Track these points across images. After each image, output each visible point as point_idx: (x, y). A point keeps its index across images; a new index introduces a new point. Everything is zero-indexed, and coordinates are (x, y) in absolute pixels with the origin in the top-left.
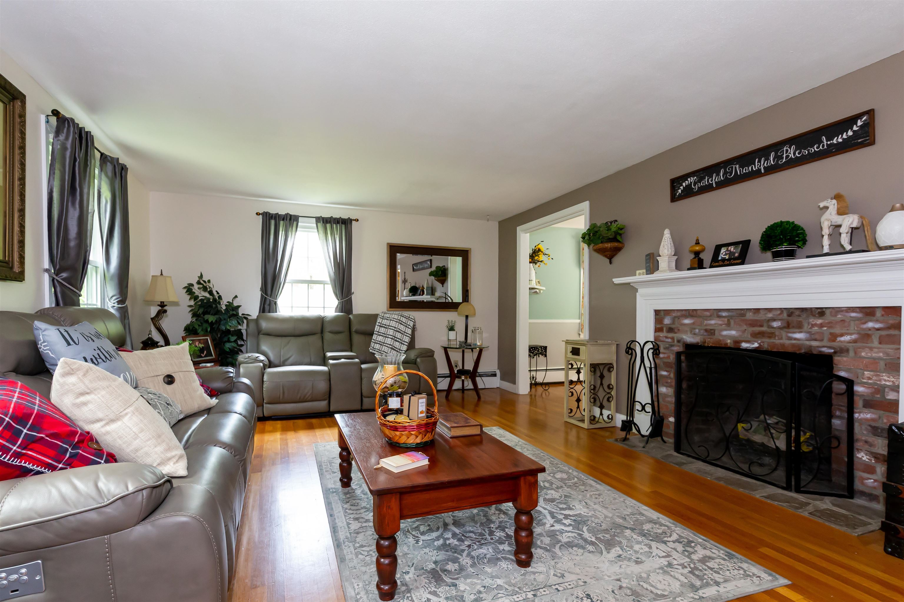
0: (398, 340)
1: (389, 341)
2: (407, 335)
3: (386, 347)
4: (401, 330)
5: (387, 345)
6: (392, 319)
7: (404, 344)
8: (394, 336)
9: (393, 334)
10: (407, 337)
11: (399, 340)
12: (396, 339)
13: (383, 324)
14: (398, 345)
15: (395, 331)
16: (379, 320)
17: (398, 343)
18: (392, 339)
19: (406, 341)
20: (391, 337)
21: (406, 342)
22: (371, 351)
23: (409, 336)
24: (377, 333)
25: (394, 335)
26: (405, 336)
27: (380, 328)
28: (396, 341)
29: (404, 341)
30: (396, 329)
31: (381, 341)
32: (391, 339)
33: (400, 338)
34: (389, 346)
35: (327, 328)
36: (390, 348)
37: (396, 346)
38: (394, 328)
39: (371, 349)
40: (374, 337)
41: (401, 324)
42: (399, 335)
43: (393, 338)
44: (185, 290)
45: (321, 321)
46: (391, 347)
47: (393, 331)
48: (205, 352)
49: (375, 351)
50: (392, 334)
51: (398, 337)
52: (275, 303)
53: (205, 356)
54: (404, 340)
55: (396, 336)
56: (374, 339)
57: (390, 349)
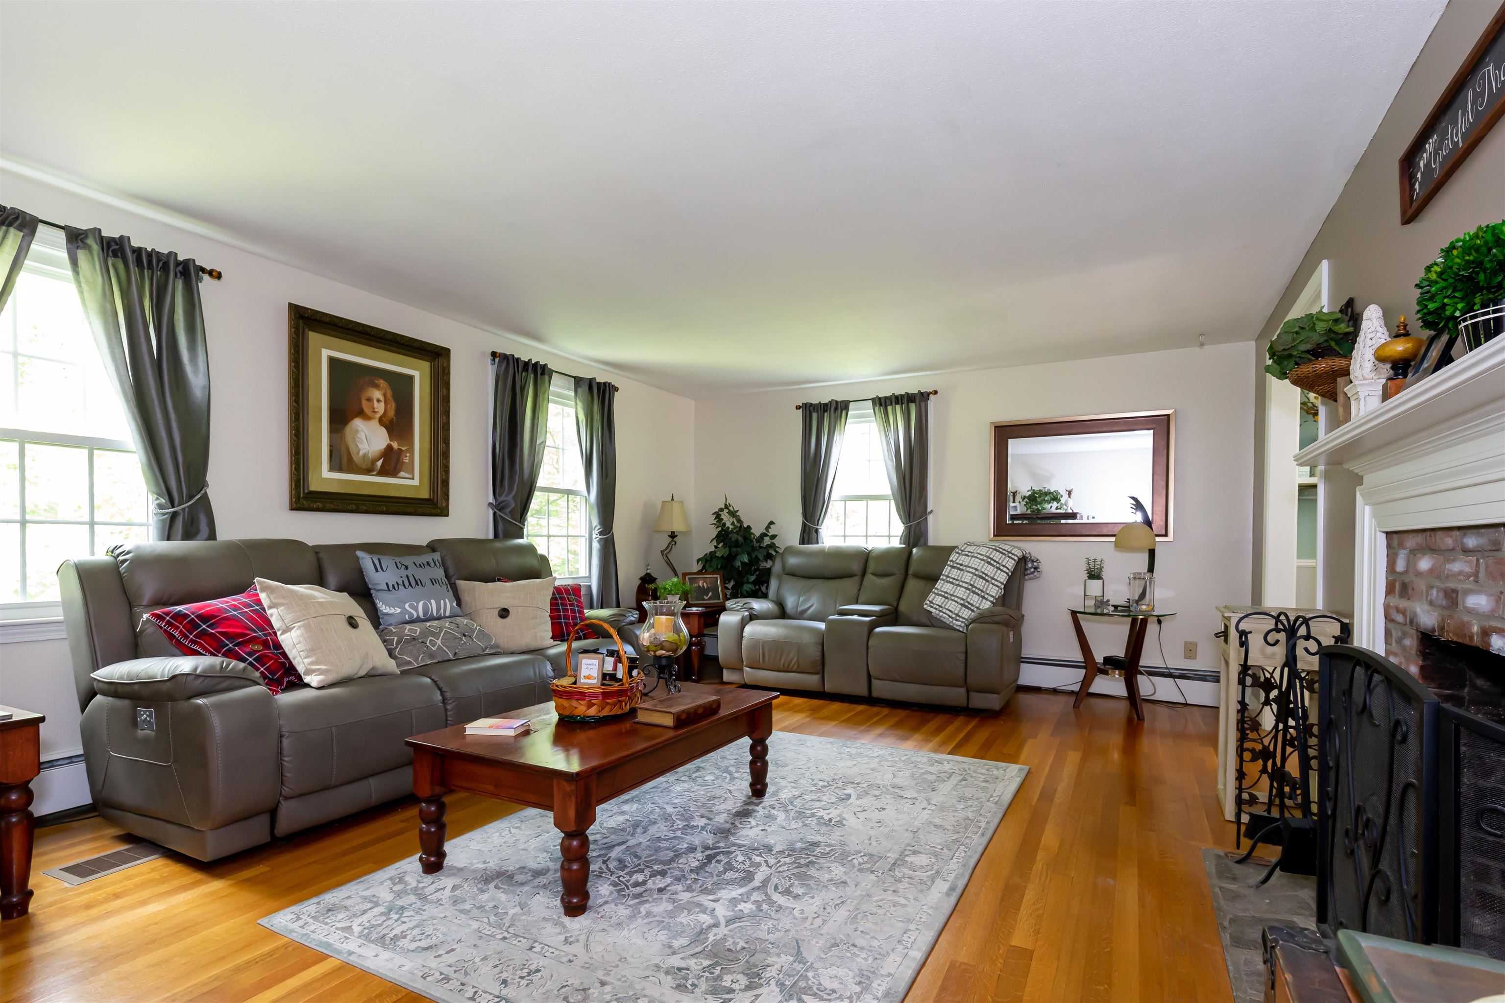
0: (977, 591)
1: (961, 592)
2: (996, 583)
3: (954, 603)
4: (986, 575)
5: (956, 599)
6: (976, 555)
7: (987, 599)
8: (971, 585)
9: (971, 580)
10: (994, 587)
11: (980, 592)
12: (974, 589)
13: (957, 563)
14: (976, 600)
15: (976, 575)
16: (953, 557)
17: (977, 597)
18: (967, 589)
19: (991, 593)
20: (966, 585)
21: (992, 596)
22: (925, 606)
23: (999, 585)
24: (944, 578)
25: (972, 583)
26: (991, 585)
27: (950, 570)
28: (974, 592)
29: (987, 594)
30: (977, 573)
31: (948, 591)
32: (964, 590)
33: (981, 588)
34: (959, 600)
35: (871, 567)
36: (961, 604)
37: (972, 602)
38: (974, 571)
39: (926, 604)
40: (939, 585)
41: (989, 563)
42: (980, 583)
43: (970, 587)
45: (865, 557)
46: (962, 602)
47: (971, 575)
48: (710, 593)
49: (932, 607)
50: (968, 581)
51: (978, 586)
52: (817, 531)
53: (710, 599)
54: (988, 592)
55: (975, 585)
56: (937, 589)
57: (960, 606)
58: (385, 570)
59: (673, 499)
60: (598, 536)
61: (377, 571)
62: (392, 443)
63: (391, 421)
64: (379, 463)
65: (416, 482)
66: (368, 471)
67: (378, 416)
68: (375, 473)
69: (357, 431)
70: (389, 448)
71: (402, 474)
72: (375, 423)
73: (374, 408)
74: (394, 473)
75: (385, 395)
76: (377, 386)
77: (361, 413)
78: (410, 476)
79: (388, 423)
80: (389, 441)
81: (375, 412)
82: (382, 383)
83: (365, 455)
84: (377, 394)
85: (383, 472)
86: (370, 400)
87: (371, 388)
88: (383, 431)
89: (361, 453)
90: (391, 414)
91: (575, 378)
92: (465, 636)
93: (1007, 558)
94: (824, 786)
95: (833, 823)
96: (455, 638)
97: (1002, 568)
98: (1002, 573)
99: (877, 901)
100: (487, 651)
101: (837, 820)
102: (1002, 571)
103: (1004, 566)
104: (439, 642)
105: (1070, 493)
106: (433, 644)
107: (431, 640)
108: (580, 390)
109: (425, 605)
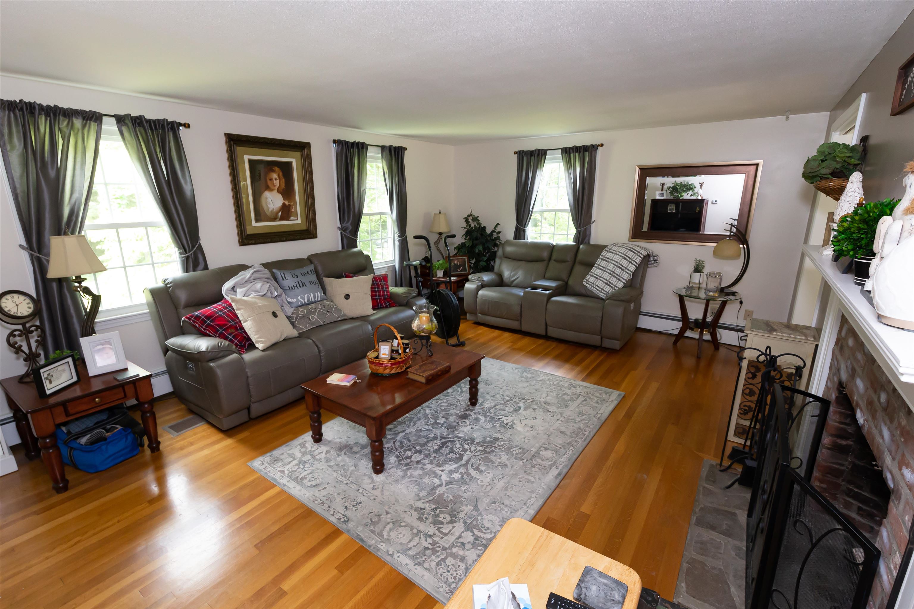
0: (616, 275)
1: (606, 276)
2: (628, 271)
3: (601, 282)
4: (623, 266)
5: (602, 279)
6: (617, 253)
7: (621, 281)
8: (613, 272)
9: (613, 269)
10: (626, 274)
11: (617, 276)
12: (614, 274)
13: (606, 257)
14: (615, 281)
15: (616, 265)
16: (604, 253)
17: (616, 279)
18: (610, 274)
19: (624, 278)
20: (609, 272)
21: (625, 280)
22: (584, 283)
23: (630, 272)
24: (597, 266)
25: (613, 270)
26: (625, 273)
27: (601, 261)
28: (614, 276)
29: (622, 278)
30: (617, 264)
31: (598, 274)
32: (608, 274)
33: (618, 274)
34: (604, 280)
35: (554, 256)
36: (605, 283)
37: (612, 282)
38: (615, 263)
39: (584, 281)
40: (593, 270)
41: (625, 259)
42: (618, 271)
43: (612, 273)
44: (465, 220)
45: (551, 249)
46: (606, 282)
47: (613, 265)
48: (461, 268)
49: (587, 283)
50: (611, 269)
51: (617, 273)
52: (524, 231)
53: (461, 271)
54: (622, 276)
55: (615, 272)
56: (592, 272)
57: (604, 284)
58: (287, 279)
59: (440, 213)
60: (398, 238)
61: (283, 280)
62: (285, 202)
63: (283, 190)
64: (280, 214)
65: (299, 221)
66: (274, 219)
67: (276, 188)
68: (278, 220)
69: (267, 198)
70: (284, 204)
71: (292, 218)
72: (275, 192)
73: (274, 184)
74: (287, 219)
75: (279, 176)
76: (273, 171)
77: (268, 188)
78: (296, 219)
79: (282, 191)
80: (283, 201)
81: (275, 186)
82: (276, 169)
83: (272, 211)
84: (275, 176)
85: (282, 219)
86: (271, 180)
87: (271, 173)
88: (280, 196)
89: (270, 210)
90: (283, 185)
91: (381, 147)
92: (328, 312)
93: (637, 256)
94: (508, 401)
95: (508, 426)
96: (324, 313)
97: (632, 262)
98: (632, 265)
99: (520, 478)
100: (340, 319)
101: (510, 424)
102: (632, 264)
103: (634, 261)
104: (316, 317)
105: (702, 185)
106: (313, 318)
107: (312, 316)
108: (384, 153)
109: (308, 296)
